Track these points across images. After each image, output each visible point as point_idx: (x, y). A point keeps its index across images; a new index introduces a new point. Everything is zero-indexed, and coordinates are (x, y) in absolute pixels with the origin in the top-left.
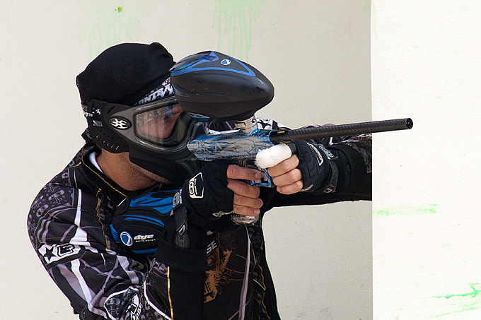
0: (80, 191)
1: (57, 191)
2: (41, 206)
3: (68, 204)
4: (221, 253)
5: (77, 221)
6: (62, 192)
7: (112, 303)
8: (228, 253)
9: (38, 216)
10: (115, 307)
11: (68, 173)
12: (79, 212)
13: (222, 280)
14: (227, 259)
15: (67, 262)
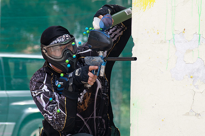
0: (46, 74)
1: (39, 74)
2: (34, 78)
3: (42, 78)
4: (88, 94)
5: (44, 82)
6: (41, 74)
7: (50, 108)
8: (90, 94)
9: (33, 81)
10: (50, 109)
11: (43, 68)
12: (45, 80)
13: (89, 102)
14: (90, 95)
15: (39, 95)
